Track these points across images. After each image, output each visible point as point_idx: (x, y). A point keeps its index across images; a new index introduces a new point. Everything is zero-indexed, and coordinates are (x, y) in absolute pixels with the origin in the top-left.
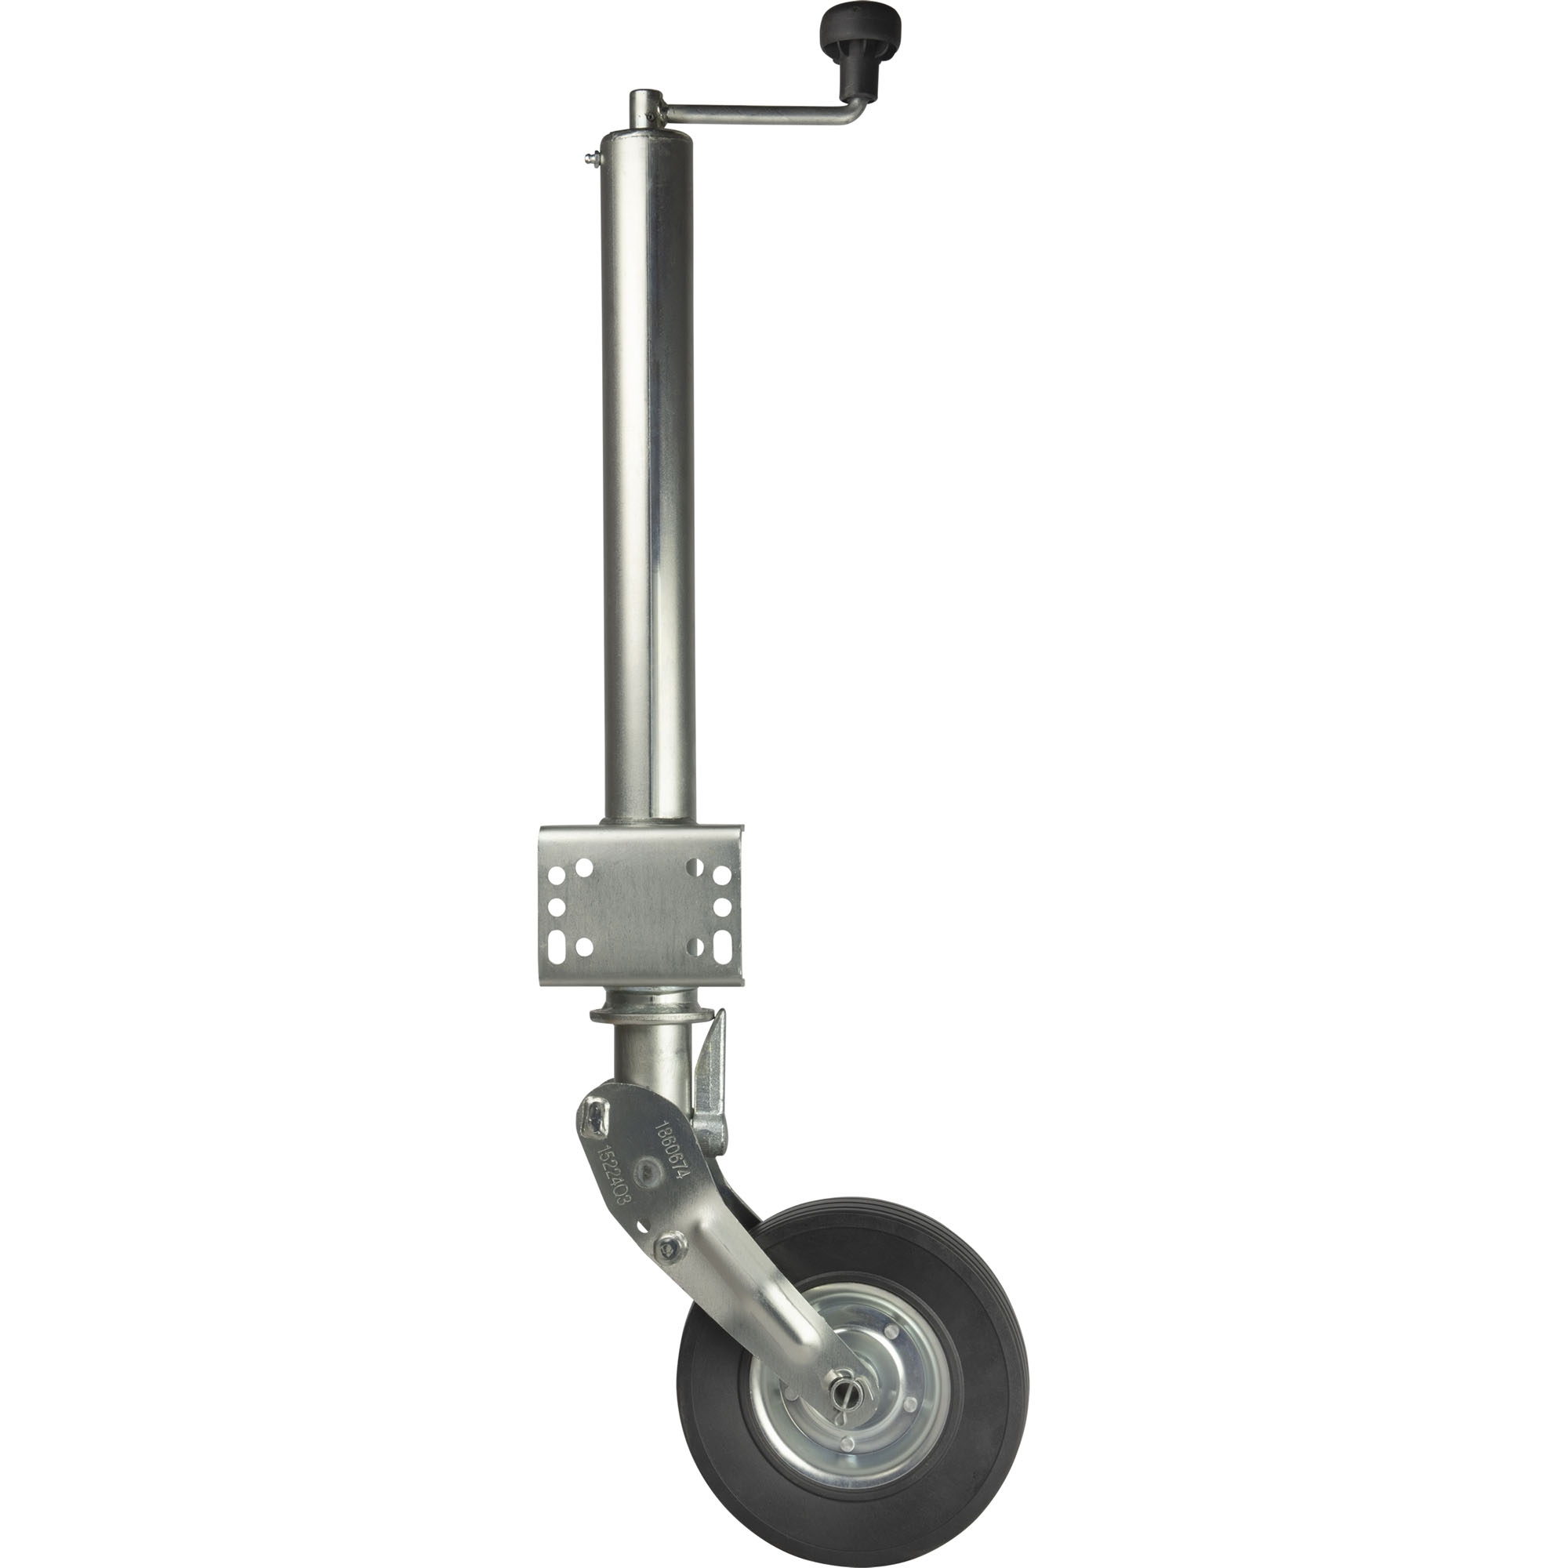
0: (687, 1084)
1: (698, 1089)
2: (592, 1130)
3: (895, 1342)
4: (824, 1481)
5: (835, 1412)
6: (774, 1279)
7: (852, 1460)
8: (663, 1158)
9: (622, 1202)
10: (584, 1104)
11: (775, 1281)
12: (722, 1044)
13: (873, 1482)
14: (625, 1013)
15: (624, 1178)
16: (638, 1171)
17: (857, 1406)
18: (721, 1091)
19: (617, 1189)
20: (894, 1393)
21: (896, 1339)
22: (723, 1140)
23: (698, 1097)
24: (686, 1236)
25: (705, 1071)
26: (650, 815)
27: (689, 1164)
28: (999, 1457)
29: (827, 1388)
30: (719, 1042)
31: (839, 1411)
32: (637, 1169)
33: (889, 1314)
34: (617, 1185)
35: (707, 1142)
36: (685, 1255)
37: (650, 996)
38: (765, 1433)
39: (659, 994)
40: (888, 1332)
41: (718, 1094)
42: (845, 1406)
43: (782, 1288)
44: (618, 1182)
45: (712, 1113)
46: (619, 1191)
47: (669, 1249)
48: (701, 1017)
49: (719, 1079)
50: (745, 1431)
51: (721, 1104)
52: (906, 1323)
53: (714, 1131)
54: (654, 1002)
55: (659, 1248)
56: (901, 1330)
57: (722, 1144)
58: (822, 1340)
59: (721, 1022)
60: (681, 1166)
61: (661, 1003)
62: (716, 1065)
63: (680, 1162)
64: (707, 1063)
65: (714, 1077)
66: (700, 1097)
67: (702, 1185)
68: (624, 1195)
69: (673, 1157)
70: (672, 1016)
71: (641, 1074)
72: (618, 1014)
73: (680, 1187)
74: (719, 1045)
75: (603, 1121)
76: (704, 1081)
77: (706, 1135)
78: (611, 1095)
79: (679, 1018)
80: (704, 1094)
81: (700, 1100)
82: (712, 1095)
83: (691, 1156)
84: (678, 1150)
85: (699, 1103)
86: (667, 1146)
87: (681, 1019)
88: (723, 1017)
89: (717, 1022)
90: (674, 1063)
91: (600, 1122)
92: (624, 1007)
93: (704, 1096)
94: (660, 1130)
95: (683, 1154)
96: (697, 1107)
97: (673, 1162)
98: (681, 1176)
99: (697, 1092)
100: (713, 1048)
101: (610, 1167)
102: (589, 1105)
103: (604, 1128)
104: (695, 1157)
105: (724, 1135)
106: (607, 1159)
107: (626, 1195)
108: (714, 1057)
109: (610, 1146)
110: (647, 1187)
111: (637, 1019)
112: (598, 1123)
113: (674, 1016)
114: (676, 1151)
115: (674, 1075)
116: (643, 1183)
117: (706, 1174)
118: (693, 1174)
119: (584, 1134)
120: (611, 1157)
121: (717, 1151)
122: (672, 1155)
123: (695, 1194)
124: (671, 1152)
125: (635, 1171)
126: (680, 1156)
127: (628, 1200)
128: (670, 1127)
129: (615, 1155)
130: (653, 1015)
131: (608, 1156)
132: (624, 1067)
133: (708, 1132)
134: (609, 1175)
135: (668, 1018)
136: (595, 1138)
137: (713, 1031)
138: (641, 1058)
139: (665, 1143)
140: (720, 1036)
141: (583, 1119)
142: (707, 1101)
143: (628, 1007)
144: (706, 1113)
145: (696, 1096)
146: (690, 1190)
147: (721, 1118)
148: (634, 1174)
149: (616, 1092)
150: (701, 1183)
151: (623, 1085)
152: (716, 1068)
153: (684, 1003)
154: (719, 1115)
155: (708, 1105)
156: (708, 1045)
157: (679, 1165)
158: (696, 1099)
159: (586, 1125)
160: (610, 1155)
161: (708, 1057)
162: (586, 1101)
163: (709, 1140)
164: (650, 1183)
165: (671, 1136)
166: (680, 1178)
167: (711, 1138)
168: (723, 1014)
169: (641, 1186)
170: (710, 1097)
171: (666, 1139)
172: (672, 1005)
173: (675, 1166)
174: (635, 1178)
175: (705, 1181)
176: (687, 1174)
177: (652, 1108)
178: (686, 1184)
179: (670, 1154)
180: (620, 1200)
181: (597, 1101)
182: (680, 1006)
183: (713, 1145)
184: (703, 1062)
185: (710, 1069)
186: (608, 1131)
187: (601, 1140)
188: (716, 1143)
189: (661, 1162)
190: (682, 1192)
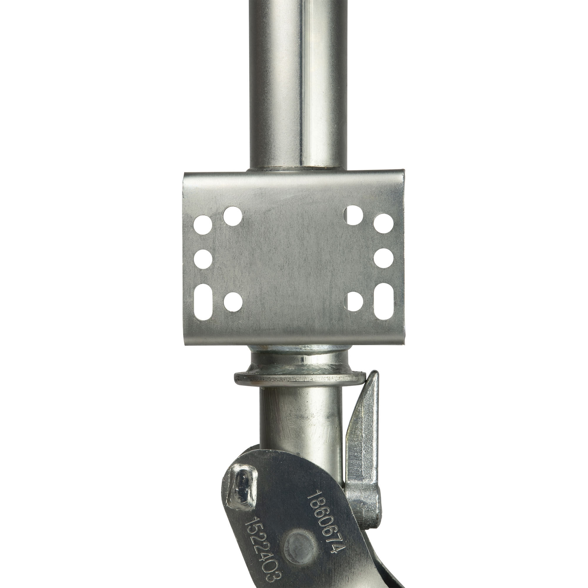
0: (338, 451)
1: (349, 457)
2: (239, 501)
8: (316, 531)
9: (271, 578)
10: (230, 473)
12: (375, 408)
15: (273, 553)
16: (288, 545)
18: (375, 459)
19: (265, 565)
22: (377, 511)
23: (349, 465)
25: (358, 437)
26: (301, 162)
27: (345, 537)
30: (372, 406)
32: (288, 542)
34: (266, 560)
35: (361, 513)
37: (301, 356)
39: (310, 354)
44: (266, 557)
45: (366, 482)
46: (269, 567)
48: (354, 379)
49: (372, 445)
51: (374, 472)
53: (367, 501)
54: (305, 363)
57: (378, 515)
59: (374, 385)
60: (336, 539)
61: (312, 364)
62: (369, 431)
63: (334, 536)
64: (359, 428)
65: (367, 442)
66: (352, 464)
67: (360, 560)
68: (274, 572)
69: (326, 529)
70: (323, 378)
71: (291, 439)
72: (265, 376)
73: (336, 563)
74: (373, 409)
75: (251, 490)
76: (356, 448)
77: (360, 506)
78: (258, 462)
79: (330, 380)
80: (356, 462)
81: (352, 468)
82: (365, 463)
83: (346, 529)
84: (332, 522)
85: (350, 472)
86: (320, 517)
87: (332, 381)
88: (376, 381)
89: (370, 386)
90: (326, 428)
91: (247, 492)
92: (273, 368)
93: (356, 463)
94: (312, 500)
95: (337, 527)
96: (348, 475)
97: (327, 535)
98: (335, 550)
99: (349, 459)
100: (366, 412)
101: (258, 541)
102: (236, 473)
103: (252, 498)
104: (350, 530)
105: (379, 505)
106: (255, 532)
107: (276, 571)
108: (367, 422)
109: (258, 517)
110: (299, 563)
111: (287, 381)
112: (246, 492)
113: (325, 377)
114: (330, 523)
115: (325, 441)
116: (295, 558)
117: (363, 549)
118: (349, 548)
119: (230, 504)
120: (260, 530)
121: (370, 524)
122: (325, 527)
123: (351, 570)
124: (325, 524)
125: (285, 545)
126: (334, 529)
127: (278, 577)
128: (323, 497)
129: (264, 527)
130: (304, 376)
131: (256, 529)
132: (272, 433)
133: (362, 503)
134: (258, 549)
135: (318, 380)
136: (242, 509)
137: (365, 395)
138: (290, 423)
139: (318, 514)
140: (373, 401)
141: (229, 488)
142: (360, 469)
143: (278, 368)
144: (359, 482)
145: (348, 464)
146: (346, 566)
147: (375, 487)
148: (285, 548)
149: (265, 459)
150: (357, 558)
151: (272, 451)
152: (369, 434)
153: (335, 364)
154: (372, 485)
155: (361, 474)
156: (361, 409)
157: (334, 538)
158: (348, 466)
159: (232, 495)
160: (258, 528)
161: (360, 421)
162: (232, 469)
163: (364, 512)
164: (302, 559)
165: (324, 506)
166: (335, 553)
167: (365, 510)
168: (375, 378)
169: (293, 561)
170: (362, 465)
171: (319, 510)
172: (323, 366)
173: (329, 540)
174: (286, 553)
175: (362, 556)
176: (342, 548)
177: (304, 476)
178: (342, 559)
179: (324, 526)
180: (269, 577)
181: (243, 469)
182: (331, 367)
183: (367, 517)
184: (355, 427)
185: (362, 435)
186: (257, 501)
187: (248, 512)
188: (371, 516)
189: (314, 535)
190: (337, 568)
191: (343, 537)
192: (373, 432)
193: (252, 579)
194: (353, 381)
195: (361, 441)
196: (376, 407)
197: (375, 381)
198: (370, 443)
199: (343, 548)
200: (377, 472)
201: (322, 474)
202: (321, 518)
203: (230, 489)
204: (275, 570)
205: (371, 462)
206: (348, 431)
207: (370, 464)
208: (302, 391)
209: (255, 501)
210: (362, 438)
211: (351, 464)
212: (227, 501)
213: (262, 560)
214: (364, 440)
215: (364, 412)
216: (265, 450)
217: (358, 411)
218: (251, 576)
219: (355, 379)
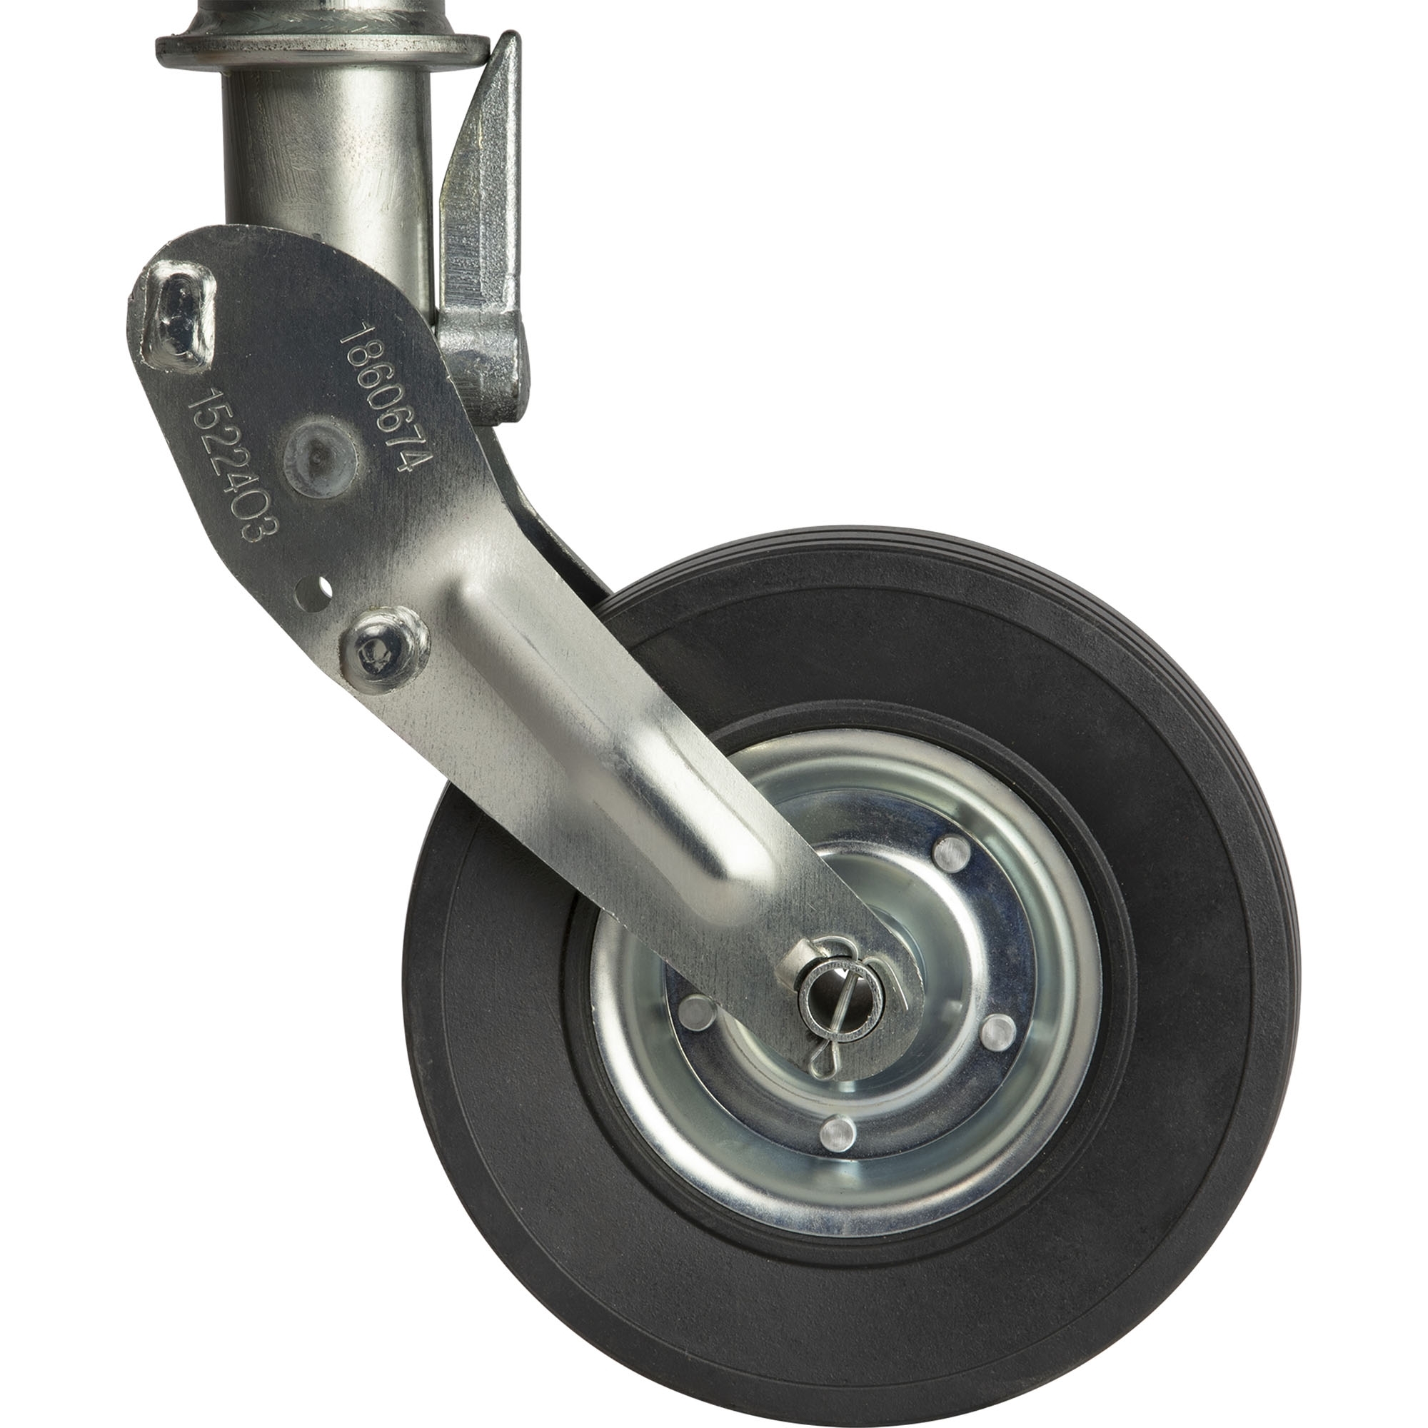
0: (420, 234)
1: (448, 248)
2: (172, 350)
3: (962, 879)
4: (779, 1221)
5: (812, 1043)
6: (654, 718)
7: (849, 1171)
8: (362, 419)
9: (252, 532)
10: (147, 283)
11: (657, 722)
12: (511, 126)
13: (905, 1220)
14: (252, 34)
15: (257, 473)
16: (294, 454)
17: (866, 1027)
18: (511, 252)
19: (239, 503)
20: (956, 1006)
21: (962, 871)
22: (515, 377)
23: (449, 268)
24: (424, 619)
25: (468, 199)
27: (430, 434)
28: (1224, 1149)
29: (792, 986)
30: (504, 121)
31: (820, 1040)
32: (293, 445)
33: (947, 810)
34: (241, 490)
35: (476, 382)
36: (422, 667)
38: (630, 1109)
40: (943, 856)
41: (503, 259)
42: (836, 1028)
43: (675, 740)
44: (242, 484)
45: (489, 308)
46: (248, 506)
47: (380, 650)
48: (453, 48)
49: (503, 219)
50: (580, 1105)
51: (510, 284)
52: (991, 829)
53: (492, 353)
54: (328, 6)
55: (352, 652)
56: (975, 849)
57: (514, 389)
58: (778, 868)
59: (508, 68)
60: (410, 439)
61: (346, 8)
62: (497, 182)
63: (406, 430)
64: (472, 175)
65: (490, 212)
66: (455, 267)
67: (466, 487)
68: (261, 517)
69: (386, 416)
70: (372, 42)
71: (299, 201)
72: (227, 38)
73: (409, 495)
74: (505, 129)
75: (200, 324)
76: (466, 225)
77: (472, 365)
78: (216, 255)
79: (391, 47)
80: (465, 260)
81: (455, 275)
82: (486, 263)
83: (435, 415)
84: (400, 398)
85: (451, 284)
86: (371, 387)
87: (395, 50)
88: (512, 58)
89: (497, 69)
90: (386, 174)
91: (191, 327)
92: (249, 19)
93: (466, 264)
94: (352, 347)
95: (413, 409)
96: (446, 293)
97: (388, 429)
98: (408, 465)
99: (447, 253)
100: (488, 137)
101: (220, 444)
102: (161, 283)
103: (204, 343)
104: (443, 417)
105: (518, 363)
106: (214, 424)
107: (266, 516)
108: (490, 160)
109: (219, 389)
110: (319, 494)
111: (282, 49)
112: (187, 328)
113: (377, 41)
114: (395, 401)
115: (385, 206)
116: (310, 484)
117: (474, 460)
118: (442, 460)
119: (150, 358)
120: (224, 419)
121: (500, 409)
122: (384, 411)
123: (446, 510)
124: (382, 405)
125: (286, 453)
126: (405, 415)
127: (270, 530)
128: (378, 338)
129: (234, 413)
130: (324, 36)
131: (216, 416)
132: (253, 186)
133: (477, 357)
134: (220, 466)
135: (360, 46)
136: (178, 371)
137: (486, 93)
138: (296, 159)
139: (365, 379)
140: (506, 107)
141: (146, 319)
142: (474, 278)
143: (260, 19)
144: (472, 309)
145: (445, 266)
146: (433, 502)
147: (510, 321)
148: (285, 461)
149: (234, 247)
150: (461, 481)
151: (251, 228)
152: (496, 190)
153: (406, 10)
154: (504, 315)
155: (476, 290)
156: (475, 127)
157: (404, 436)
158: (446, 272)
159: (154, 335)
160: (220, 415)
161: (473, 160)
162: (152, 272)
163: (482, 380)
164: (328, 485)
165: (380, 362)
166: (406, 470)
167: (486, 374)
168: (511, 50)
169: (305, 492)
170: (479, 267)
171: (369, 369)
172: (374, 14)
173: (392, 440)
174: (287, 473)
175: (473, 478)
176: (425, 460)
177: (330, 289)
178: (424, 485)
179: (380, 408)
180: (249, 530)
181: (180, 272)
182: (396, 19)
183: (490, 392)
184: (462, 173)
185: (478, 192)
186: (215, 350)
187: (195, 376)
188: (499, 388)
189: (356, 430)
190: (412, 506)
191: (427, 433)
192: (506, 186)
193: (208, 535)
194: (451, 53)
195: (477, 209)
196: (514, 123)
197: (509, 57)
198: (500, 214)
199: (427, 459)
200: (518, 285)
201: (376, 282)
202: (373, 389)
203: (149, 323)
204: (263, 514)
205: (501, 260)
206: (445, 185)
207: (498, 265)
208: (323, 79)
209: (212, 351)
210: (479, 201)
211: (453, 265)
212: (141, 350)
213: (230, 490)
214: (483, 206)
215: (483, 135)
216: (232, 225)
217: (468, 135)
218: (206, 529)
219: (456, 49)
